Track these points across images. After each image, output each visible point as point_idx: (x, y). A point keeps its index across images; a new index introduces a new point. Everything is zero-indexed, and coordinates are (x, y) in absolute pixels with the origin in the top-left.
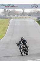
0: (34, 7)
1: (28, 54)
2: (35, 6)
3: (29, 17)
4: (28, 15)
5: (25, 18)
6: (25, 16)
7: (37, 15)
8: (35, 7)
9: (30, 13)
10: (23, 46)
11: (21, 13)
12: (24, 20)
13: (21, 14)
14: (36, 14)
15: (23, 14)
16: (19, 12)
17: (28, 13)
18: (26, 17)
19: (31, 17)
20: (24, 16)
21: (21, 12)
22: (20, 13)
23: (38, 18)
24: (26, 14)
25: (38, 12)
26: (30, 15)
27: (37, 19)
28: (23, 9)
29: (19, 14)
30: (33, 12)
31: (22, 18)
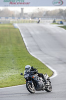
9: (33, 15)
11: (18, 14)
16: (14, 12)
17: (29, 14)
22: (16, 13)
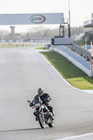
0: (38, 21)
1: (53, 125)
2: (40, 19)
3: (26, 43)
4: (22, 40)
5: (17, 46)
6: (17, 42)
7: (45, 38)
8: (40, 21)
9: (28, 35)
10: (43, 107)
11: (8, 34)
12: (14, 50)
13: (6, 36)
14: (43, 36)
15: (12, 37)
17: (23, 35)
18: (20, 43)
19: (31, 43)
20: (14, 41)
21: (7, 32)
22: (4, 34)
23: (47, 47)
24: (18, 37)
25: (46, 31)
26: (28, 38)
27: (45, 48)
28: (12, 26)
29: (2, 38)
30: (34, 31)
31: (10, 46)
